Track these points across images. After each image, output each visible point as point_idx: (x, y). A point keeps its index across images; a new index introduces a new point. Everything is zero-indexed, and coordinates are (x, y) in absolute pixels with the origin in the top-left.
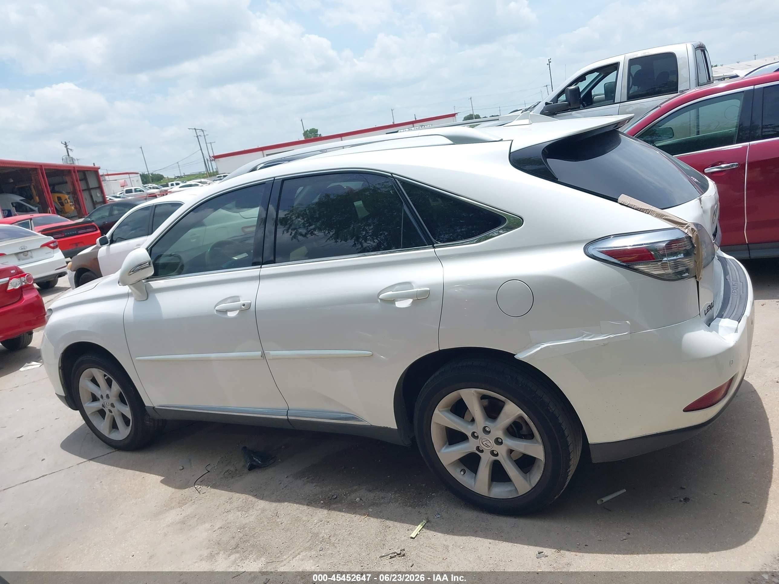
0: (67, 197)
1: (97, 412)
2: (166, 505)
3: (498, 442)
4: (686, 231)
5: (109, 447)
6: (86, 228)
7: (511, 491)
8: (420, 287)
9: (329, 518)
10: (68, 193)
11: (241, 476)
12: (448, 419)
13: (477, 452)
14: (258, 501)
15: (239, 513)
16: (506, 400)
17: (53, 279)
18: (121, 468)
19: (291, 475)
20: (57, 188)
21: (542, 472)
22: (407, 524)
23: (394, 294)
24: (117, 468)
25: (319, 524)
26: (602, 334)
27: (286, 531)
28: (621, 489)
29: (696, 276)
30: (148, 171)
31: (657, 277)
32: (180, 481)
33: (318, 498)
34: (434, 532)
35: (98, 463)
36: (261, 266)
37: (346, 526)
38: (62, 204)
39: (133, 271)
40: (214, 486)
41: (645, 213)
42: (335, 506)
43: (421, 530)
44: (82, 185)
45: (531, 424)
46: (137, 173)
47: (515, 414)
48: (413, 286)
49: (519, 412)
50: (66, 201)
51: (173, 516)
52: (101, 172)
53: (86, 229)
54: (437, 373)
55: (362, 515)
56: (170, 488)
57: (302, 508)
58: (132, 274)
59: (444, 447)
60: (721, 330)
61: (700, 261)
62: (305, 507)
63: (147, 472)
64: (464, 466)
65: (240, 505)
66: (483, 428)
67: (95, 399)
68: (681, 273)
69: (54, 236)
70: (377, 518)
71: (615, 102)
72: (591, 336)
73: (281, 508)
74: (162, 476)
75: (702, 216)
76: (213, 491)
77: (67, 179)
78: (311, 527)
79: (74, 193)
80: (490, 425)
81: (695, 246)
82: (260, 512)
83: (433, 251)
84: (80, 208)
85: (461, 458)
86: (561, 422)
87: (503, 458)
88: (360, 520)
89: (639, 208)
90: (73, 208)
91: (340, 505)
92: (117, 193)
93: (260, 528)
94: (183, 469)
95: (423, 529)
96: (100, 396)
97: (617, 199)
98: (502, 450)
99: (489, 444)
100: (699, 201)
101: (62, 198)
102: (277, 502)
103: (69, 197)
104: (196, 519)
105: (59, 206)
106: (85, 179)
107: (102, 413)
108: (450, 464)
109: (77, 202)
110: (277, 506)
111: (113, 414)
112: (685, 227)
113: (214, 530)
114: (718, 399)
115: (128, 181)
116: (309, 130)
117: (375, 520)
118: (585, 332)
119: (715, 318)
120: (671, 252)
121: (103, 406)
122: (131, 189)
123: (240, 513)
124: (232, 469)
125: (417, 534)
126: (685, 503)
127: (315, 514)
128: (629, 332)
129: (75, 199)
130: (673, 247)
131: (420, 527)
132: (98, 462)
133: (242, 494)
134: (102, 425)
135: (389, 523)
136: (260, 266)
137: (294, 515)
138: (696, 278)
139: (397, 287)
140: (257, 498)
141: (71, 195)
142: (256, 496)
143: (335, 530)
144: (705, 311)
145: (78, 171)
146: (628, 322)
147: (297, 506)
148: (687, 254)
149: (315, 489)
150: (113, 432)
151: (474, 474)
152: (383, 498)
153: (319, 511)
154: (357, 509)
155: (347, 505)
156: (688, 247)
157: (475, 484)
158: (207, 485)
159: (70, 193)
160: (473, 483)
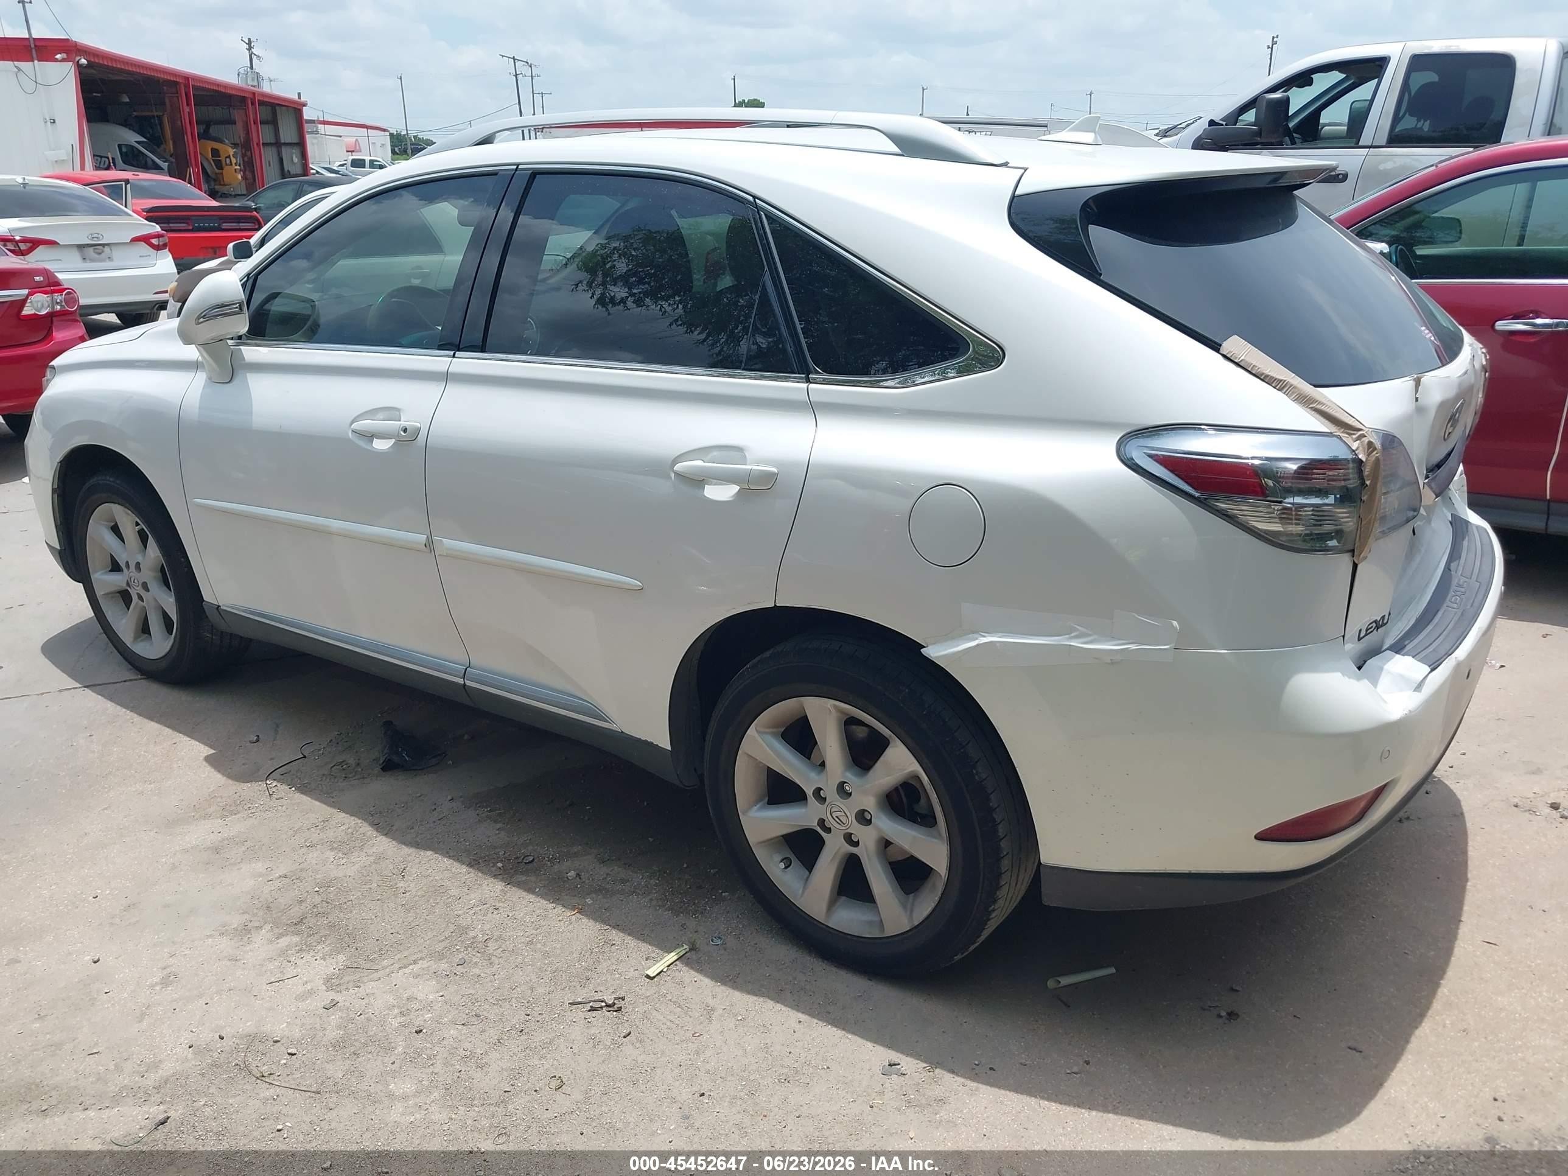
0: (231, 151)
1: (118, 594)
2: (197, 807)
3: (863, 818)
4: (1355, 445)
5: (131, 669)
6: (238, 220)
7: (870, 923)
8: (758, 463)
9: (500, 901)
10: (235, 145)
11: (363, 778)
12: (771, 753)
13: (819, 830)
14: (376, 837)
15: (331, 855)
16: (890, 736)
17: (148, 311)
18: (140, 715)
19: (461, 797)
20: (214, 130)
21: (937, 899)
22: (650, 944)
23: (705, 467)
24: (132, 714)
25: (477, 909)
26: (1112, 637)
27: (408, 910)
28: (1108, 966)
29: (1353, 551)
30: (407, 130)
31: (1263, 537)
32: (244, 764)
33: (495, 856)
34: (696, 974)
35: (100, 697)
36: (454, 354)
37: (529, 924)
38: (219, 165)
39: (203, 317)
40: (304, 789)
41: (1275, 388)
42: (524, 879)
43: (672, 964)
44: (265, 134)
45: (934, 797)
46: (384, 130)
47: (905, 770)
48: (745, 456)
49: (914, 767)
50: (228, 160)
51: (201, 834)
52: (308, 114)
53: (239, 223)
54: (767, 654)
55: (568, 908)
56: (219, 776)
57: (457, 869)
58: (202, 322)
59: (758, 806)
60: (1384, 680)
61: (1370, 520)
62: (464, 869)
63: (185, 734)
64: (790, 851)
65: (339, 838)
66: (840, 783)
67: (115, 567)
68: (1324, 537)
69: (162, 225)
70: (596, 920)
71: (1360, 144)
72: (1090, 638)
73: (417, 861)
74: (211, 748)
75: (1407, 419)
76: (299, 797)
77: (237, 115)
78: (460, 912)
79: (246, 147)
80: (853, 781)
81: (1368, 483)
82: (372, 859)
83: (804, 389)
84: (255, 181)
85: (786, 835)
86: (996, 806)
87: (867, 851)
88: (560, 918)
89: (1263, 374)
90: (240, 177)
91: (533, 878)
92: (335, 162)
93: (360, 893)
94: (257, 741)
95: (677, 962)
96: (124, 563)
97: (1220, 345)
98: (867, 837)
99: (844, 819)
100: (1412, 383)
101: (221, 153)
102: (412, 846)
103: (234, 152)
104: (244, 849)
105: (211, 168)
106: (273, 122)
107: (125, 597)
108: (764, 842)
109: (249, 166)
110: (409, 855)
111: (144, 604)
112: (1354, 436)
113: (270, 879)
114: (1336, 826)
115: (363, 142)
116: (746, 101)
117: (590, 924)
118: (1078, 627)
119: (1385, 650)
120: (1307, 486)
121: (128, 584)
122: (364, 160)
123: (333, 853)
124: (352, 761)
125: (662, 971)
126: (1227, 1021)
127: (477, 886)
128: (1173, 645)
129: (246, 159)
130: (1315, 476)
131: (672, 957)
132: (100, 695)
133: (351, 815)
134: (124, 621)
135: (616, 936)
136: (452, 353)
137: (436, 880)
138: (1353, 556)
139: (715, 453)
140: (377, 831)
141: (239, 150)
142: (376, 826)
143: (505, 928)
144: (1360, 630)
145: (261, 103)
146: (1175, 623)
147: (449, 862)
148: (1347, 497)
149: (496, 834)
150: (142, 641)
151: (808, 873)
152: (623, 881)
153: (486, 883)
154: (563, 894)
155: (547, 882)
156: (1351, 482)
157: (803, 892)
158: (291, 785)
159: (238, 144)
160: (801, 891)
